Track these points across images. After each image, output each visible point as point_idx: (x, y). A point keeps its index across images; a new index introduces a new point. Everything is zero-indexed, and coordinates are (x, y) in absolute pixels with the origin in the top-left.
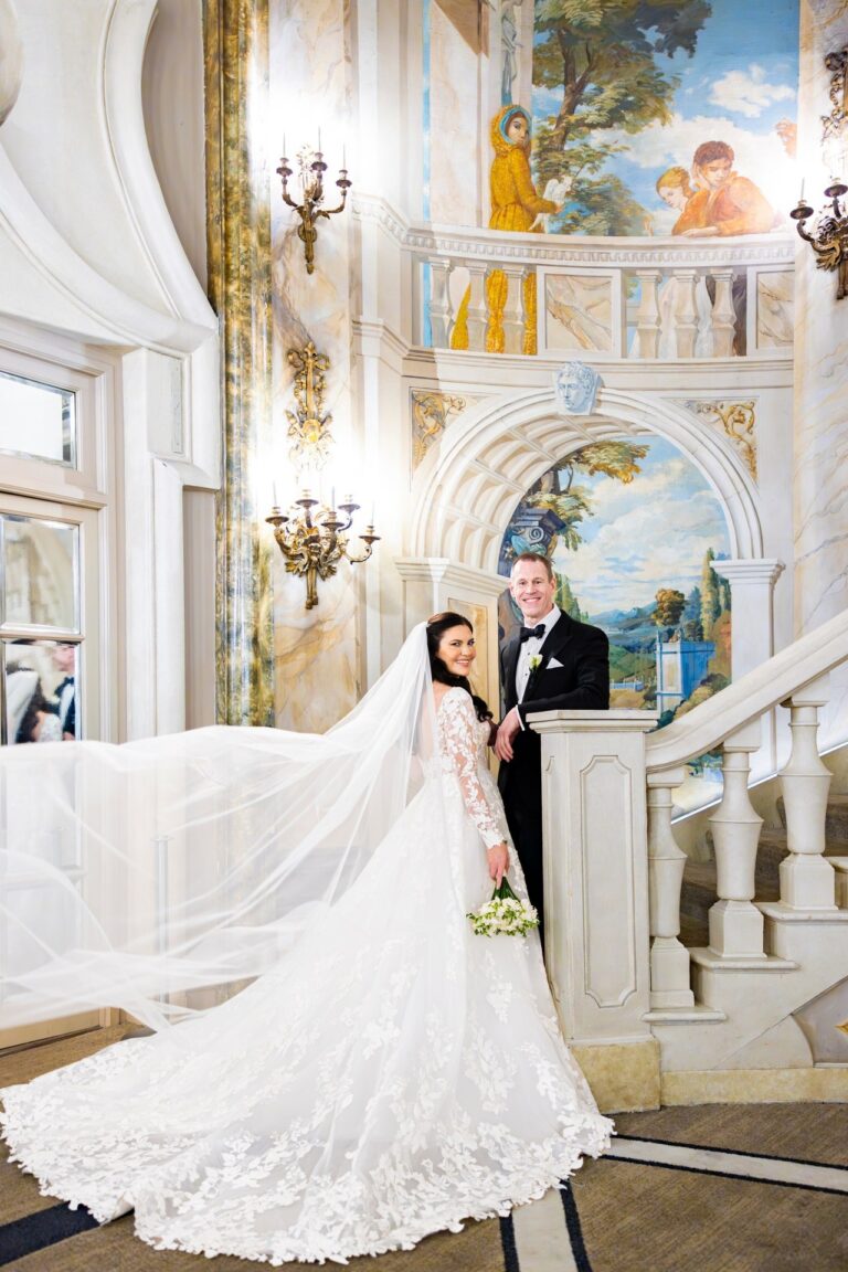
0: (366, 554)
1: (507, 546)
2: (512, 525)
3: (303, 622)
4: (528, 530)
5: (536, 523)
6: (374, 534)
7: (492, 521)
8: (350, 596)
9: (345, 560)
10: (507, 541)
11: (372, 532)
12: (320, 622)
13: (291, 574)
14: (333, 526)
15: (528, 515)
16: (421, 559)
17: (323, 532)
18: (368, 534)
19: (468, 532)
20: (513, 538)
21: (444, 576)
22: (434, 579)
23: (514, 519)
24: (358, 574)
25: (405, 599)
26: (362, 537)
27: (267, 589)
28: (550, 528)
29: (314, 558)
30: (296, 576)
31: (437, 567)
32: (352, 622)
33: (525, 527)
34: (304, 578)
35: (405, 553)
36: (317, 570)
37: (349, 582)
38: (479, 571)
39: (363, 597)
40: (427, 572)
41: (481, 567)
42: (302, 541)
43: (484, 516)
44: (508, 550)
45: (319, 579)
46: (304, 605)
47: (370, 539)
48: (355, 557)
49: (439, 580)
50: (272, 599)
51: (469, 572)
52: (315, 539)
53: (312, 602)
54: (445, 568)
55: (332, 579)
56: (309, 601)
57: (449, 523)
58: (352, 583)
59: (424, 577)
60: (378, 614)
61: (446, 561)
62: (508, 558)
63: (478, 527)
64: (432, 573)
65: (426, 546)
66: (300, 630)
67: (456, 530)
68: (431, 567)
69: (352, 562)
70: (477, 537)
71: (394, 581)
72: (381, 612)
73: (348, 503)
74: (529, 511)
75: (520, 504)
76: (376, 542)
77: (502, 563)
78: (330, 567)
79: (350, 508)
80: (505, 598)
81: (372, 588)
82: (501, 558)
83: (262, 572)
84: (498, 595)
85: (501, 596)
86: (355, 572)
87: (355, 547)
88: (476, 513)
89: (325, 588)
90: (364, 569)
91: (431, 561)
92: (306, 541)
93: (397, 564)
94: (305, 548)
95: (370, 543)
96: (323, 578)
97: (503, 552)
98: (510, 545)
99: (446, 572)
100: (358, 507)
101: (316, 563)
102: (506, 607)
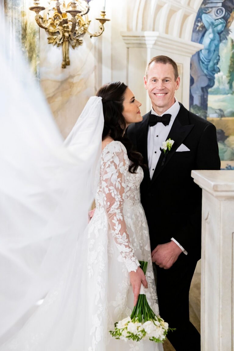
0: (101, 32)
1: (199, 21)
2: (203, 6)
3: (60, 77)
4: (214, 10)
5: (220, 5)
6: (106, 17)
7: (189, 4)
8: (91, 59)
9: (87, 36)
10: (199, 18)
11: (104, 15)
12: (71, 77)
13: (52, 45)
14: (74, 13)
16: (139, 33)
17: (69, 17)
18: (101, 18)
19: (172, 12)
20: (204, 16)
21: (155, 44)
22: (148, 46)
23: (204, 3)
24: (97, 44)
25: (128, 58)
26: (97, 19)
27: (34, 56)
28: (230, 7)
29: (67, 34)
30: (55, 46)
31: (150, 38)
32: (93, 76)
33: (212, 8)
34: (61, 48)
35: (129, 29)
36: (69, 42)
37: (90, 50)
38: (178, 39)
39: (100, 59)
40: (143, 42)
41: (180, 37)
42: (58, 22)
43: (183, 2)
44: (199, 24)
45: (71, 49)
46: (60, 66)
47: (103, 21)
48: (93, 33)
49: (151, 46)
50: (38, 62)
51: (171, 40)
52: (66, 22)
53: (66, 63)
54: (156, 38)
55: (79, 48)
56: (64, 63)
57: (159, 7)
58: (93, 50)
59: (141, 45)
60: (110, 71)
61: (156, 34)
62: (199, 30)
63: (179, 9)
64: (147, 42)
65: (143, 24)
66: (58, 82)
67: (164, 11)
68: (146, 38)
69: (91, 37)
70: (178, 17)
71: (121, 47)
72: (112, 69)
76: (107, 22)
77: (195, 34)
78: (78, 40)
80: (196, 58)
81: (106, 53)
82: (194, 30)
83: (31, 44)
84: (191, 56)
85: (193, 56)
86: (95, 43)
87: (94, 27)
89: (75, 54)
90: (101, 41)
91: (146, 34)
92: (61, 22)
93: (123, 36)
94: (60, 28)
95: (103, 24)
96: (74, 47)
97: (196, 26)
99: (156, 41)
101: (68, 38)
102: (196, 64)
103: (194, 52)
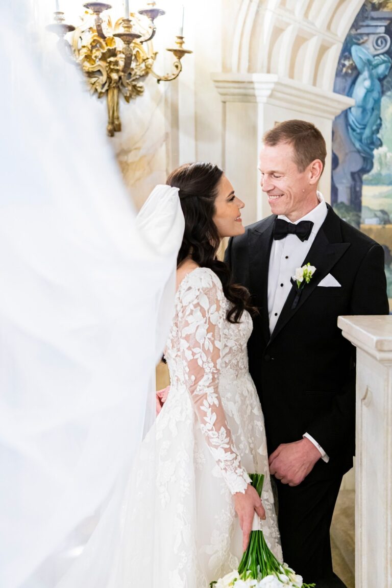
0: (176, 72)
1: (346, 58)
2: (353, 32)
4: (372, 38)
5: (382, 29)
6: (185, 47)
7: (329, 27)
8: (159, 120)
9: (151, 79)
10: (346, 52)
11: (181, 43)
14: (128, 38)
15: (373, 19)
16: (243, 76)
17: (119, 45)
18: (177, 47)
19: (300, 41)
20: (354, 49)
21: (271, 96)
22: (259, 99)
23: (355, 25)
24: (169, 94)
25: (224, 120)
26: (170, 50)
29: (115, 76)
30: (95, 97)
31: (263, 85)
33: (368, 34)
34: (104, 100)
35: (226, 69)
36: (119, 90)
37: (158, 105)
38: (310, 88)
39: (175, 120)
40: (250, 91)
41: (314, 84)
42: (99, 54)
43: (320, 21)
44: (347, 63)
45: (122, 102)
47: (180, 53)
48: (162, 74)
49: (265, 100)
51: (299, 90)
52: (113, 53)
53: (115, 128)
54: (272, 86)
55: (138, 101)
56: (110, 127)
57: (278, 32)
58: (163, 104)
59: (247, 97)
60: (192, 142)
61: (273, 78)
62: (346, 73)
63: (313, 35)
64: (257, 93)
65: (250, 61)
67: (287, 39)
68: (256, 86)
69: (159, 81)
70: (310, 49)
71: (212, 100)
72: (196, 139)
73: (150, 7)
74: (375, 14)
75: (364, 5)
76: (186, 55)
77: (339, 80)
78: (134, 87)
79: (153, 14)
80: (342, 121)
81: (186, 110)
82: (338, 74)
84: (333, 117)
85: (337, 118)
86: (166, 92)
87: (163, 64)
88: (310, 18)
89: (129, 112)
90: (175, 89)
91: (255, 77)
92: (103, 54)
93: (216, 81)
94: (103, 64)
95: (180, 58)
96: (128, 99)
97: (341, 65)
98: (349, 57)
99: (273, 90)
100: (163, 13)
101: (117, 82)
102: (341, 131)
103: (339, 112)
